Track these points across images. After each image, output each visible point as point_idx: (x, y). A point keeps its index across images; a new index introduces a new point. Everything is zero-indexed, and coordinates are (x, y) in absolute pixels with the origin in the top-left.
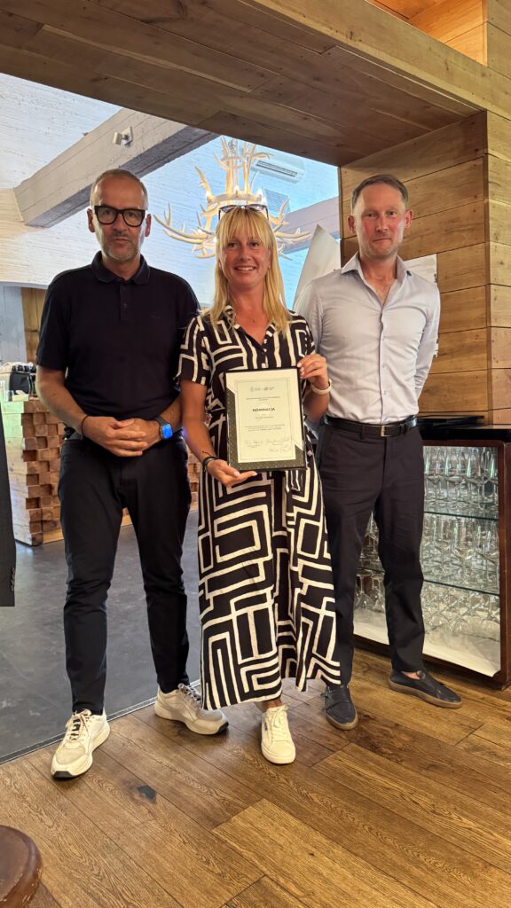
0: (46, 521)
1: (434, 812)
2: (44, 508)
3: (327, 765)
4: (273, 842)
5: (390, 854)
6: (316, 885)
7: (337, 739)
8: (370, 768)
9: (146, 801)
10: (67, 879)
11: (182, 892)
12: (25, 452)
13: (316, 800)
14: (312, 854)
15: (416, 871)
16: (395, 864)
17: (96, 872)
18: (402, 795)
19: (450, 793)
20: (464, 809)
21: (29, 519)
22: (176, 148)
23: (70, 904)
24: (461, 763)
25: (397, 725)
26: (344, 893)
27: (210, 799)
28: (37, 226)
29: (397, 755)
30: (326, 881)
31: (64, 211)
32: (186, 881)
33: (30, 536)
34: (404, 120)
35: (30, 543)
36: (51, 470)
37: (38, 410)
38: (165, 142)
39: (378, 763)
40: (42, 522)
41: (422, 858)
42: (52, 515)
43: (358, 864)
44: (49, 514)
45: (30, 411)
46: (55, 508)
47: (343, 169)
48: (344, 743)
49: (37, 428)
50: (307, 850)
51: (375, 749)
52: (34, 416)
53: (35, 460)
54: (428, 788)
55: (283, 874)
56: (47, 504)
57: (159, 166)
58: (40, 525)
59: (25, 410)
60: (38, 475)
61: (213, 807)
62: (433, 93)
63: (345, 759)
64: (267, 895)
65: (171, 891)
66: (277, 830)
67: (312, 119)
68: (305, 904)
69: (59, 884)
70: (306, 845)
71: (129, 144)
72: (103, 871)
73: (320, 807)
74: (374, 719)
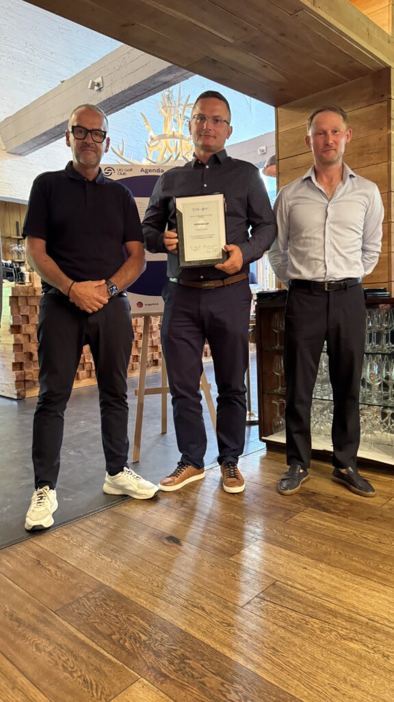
0: (28, 381)
1: (380, 542)
2: (27, 370)
3: (296, 520)
4: (275, 563)
5: (359, 566)
6: (315, 584)
7: (298, 506)
8: (327, 521)
9: (174, 544)
10: (135, 589)
11: (223, 593)
12: (12, 326)
13: (296, 539)
14: (305, 568)
15: (379, 574)
16: (364, 571)
17: (156, 585)
18: (355, 535)
19: (387, 532)
21: (15, 379)
22: (137, 94)
23: (145, 603)
24: (388, 516)
25: (337, 497)
26: (335, 587)
27: (221, 542)
28: (15, 154)
29: (343, 513)
30: (320, 581)
31: (40, 143)
32: (223, 586)
33: (16, 392)
34: (332, 72)
35: (16, 397)
36: (32, 341)
37: (22, 294)
38: (130, 89)
39: (332, 518)
40: (25, 381)
41: (381, 567)
42: (33, 377)
43: (339, 572)
44: (31, 375)
45: (16, 295)
46: (35, 370)
47: (279, 109)
48: (303, 508)
49: (21, 309)
50: (301, 566)
51: (325, 510)
52: (20, 299)
53: (19, 333)
54: (371, 530)
55: (290, 580)
56: (29, 367)
57: (122, 108)
58: (23, 383)
59: (13, 293)
60: (22, 344)
61: (224, 546)
62: (359, 52)
63: (308, 517)
64: (283, 591)
65: (215, 592)
66: (275, 556)
67: (270, 67)
68: (310, 594)
69: (132, 593)
70: (299, 564)
71: (100, 90)
72: (160, 584)
73: (300, 543)
74: (319, 494)
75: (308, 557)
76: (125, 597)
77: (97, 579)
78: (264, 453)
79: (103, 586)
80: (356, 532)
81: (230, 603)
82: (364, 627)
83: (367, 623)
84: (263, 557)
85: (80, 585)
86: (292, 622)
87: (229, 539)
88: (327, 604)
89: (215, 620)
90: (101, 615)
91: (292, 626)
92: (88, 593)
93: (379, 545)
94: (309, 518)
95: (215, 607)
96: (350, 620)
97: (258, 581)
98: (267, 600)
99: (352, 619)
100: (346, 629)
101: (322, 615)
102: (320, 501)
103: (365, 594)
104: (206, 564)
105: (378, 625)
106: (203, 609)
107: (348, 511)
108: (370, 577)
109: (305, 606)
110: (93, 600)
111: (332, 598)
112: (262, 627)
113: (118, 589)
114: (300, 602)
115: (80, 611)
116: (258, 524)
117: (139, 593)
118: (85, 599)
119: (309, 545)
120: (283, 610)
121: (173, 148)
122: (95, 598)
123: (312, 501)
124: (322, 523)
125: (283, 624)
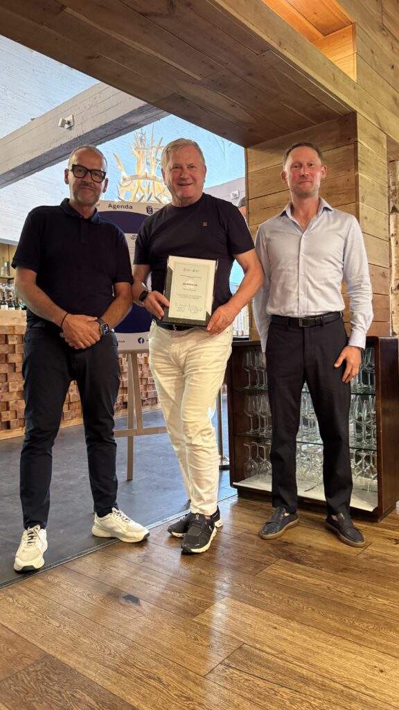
1: (355, 596)
3: (267, 573)
4: (242, 623)
5: (333, 623)
6: (284, 646)
7: (269, 557)
8: (300, 573)
9: (132, 604)
10: (85, 659)
11: (182, 659)
13: (266, 595)
14: (276, 628)
15: (355, 632)
16: (338, 629)
17: (108, 653)
18: (329, 588)
19: (364, 585)
20: (376, 593)
22: (108, 133)
23: (94, 675)
24: (364, 566)
25: (310, 547)
26: (307, 649)
27: (184, 600)
29: (316, 564)
30: (291, 643)
32: (183, 652)
34: (300, 114)
38: (101, 127)
39: (304, 570)
41: (357, 624)
43: (312, 631)
47: (248, 149)
48: (274, 559)
50: (270, 625)
51: (298, 561)
54: (346, 583)
55: (257, 642)
61: (187, 605)
62: (326, 95)
63: (279, 569)
64: (250, 656)
65: (175, 660)
66: (243, 615)
67: (238, 106)
68: (281, 659)
69: (80, 663)
70: (269, 623)
71: (70, 128)
72: (113, 651)
73: (271, 600)
74: (292, 544)
75: (278, 614)
76: (71, 668)
77: (42, 647)
78: (235, 500)
79: (47, 656)
80: (330, 585)
81: (190, 673)
82: (339, 696)
83: (342, 691)
84: (229, 617)
85: (21, 655)
86: (259, 693)
87: (194, 597)
88: (298, 670)
89: (173, 693)
90: (42, 692)
91: (258, 698)
92: (29, 666)
93: (355, 599)
94: (281, 571)
95: (173, 678)
96: (323, 687)
97: (223, 644)
98: (231, 667)
99: (324, 686)
100: (319, 699)
101: (293, 682)
102: (292, 552)
103: (340, 656)
104: (166, 626)
105: (354, 693)
106: (160, 680)
107: (322, 561)
108: (345, 636)
109: (274, 673)
110: (34, 674)
111: (303, 662)
112: (226, 700)
113: (64, 659)
114: (269, 668)
115: (17, 688)
116: (225, 579)
117: (88, 664)
118: (25, 673)
119: (280, 602)
120: (250, 678)
121: (145, 189)
122: (37, 671)
123: (284, 551)
124: (294, 575)
125: (249, 696)
